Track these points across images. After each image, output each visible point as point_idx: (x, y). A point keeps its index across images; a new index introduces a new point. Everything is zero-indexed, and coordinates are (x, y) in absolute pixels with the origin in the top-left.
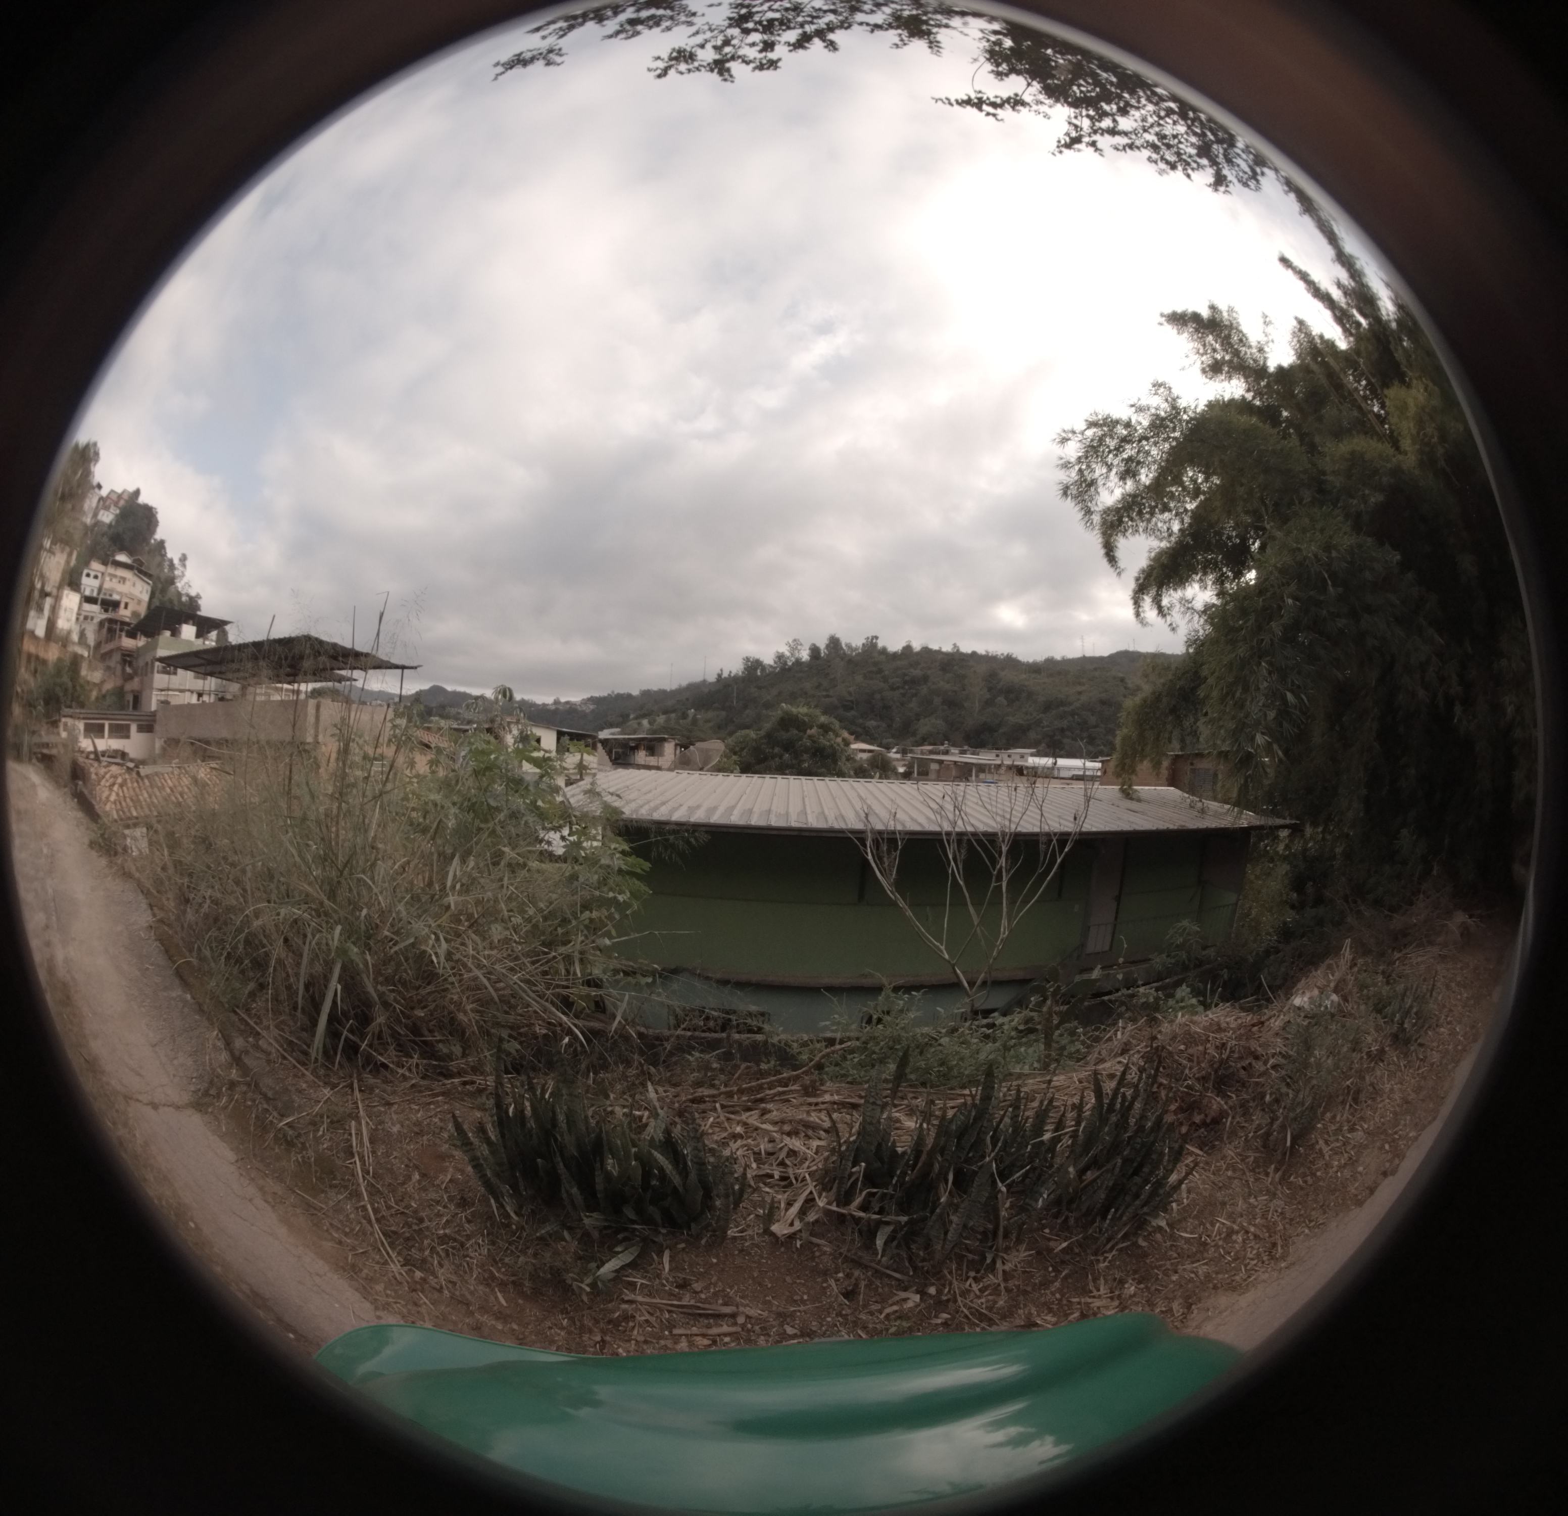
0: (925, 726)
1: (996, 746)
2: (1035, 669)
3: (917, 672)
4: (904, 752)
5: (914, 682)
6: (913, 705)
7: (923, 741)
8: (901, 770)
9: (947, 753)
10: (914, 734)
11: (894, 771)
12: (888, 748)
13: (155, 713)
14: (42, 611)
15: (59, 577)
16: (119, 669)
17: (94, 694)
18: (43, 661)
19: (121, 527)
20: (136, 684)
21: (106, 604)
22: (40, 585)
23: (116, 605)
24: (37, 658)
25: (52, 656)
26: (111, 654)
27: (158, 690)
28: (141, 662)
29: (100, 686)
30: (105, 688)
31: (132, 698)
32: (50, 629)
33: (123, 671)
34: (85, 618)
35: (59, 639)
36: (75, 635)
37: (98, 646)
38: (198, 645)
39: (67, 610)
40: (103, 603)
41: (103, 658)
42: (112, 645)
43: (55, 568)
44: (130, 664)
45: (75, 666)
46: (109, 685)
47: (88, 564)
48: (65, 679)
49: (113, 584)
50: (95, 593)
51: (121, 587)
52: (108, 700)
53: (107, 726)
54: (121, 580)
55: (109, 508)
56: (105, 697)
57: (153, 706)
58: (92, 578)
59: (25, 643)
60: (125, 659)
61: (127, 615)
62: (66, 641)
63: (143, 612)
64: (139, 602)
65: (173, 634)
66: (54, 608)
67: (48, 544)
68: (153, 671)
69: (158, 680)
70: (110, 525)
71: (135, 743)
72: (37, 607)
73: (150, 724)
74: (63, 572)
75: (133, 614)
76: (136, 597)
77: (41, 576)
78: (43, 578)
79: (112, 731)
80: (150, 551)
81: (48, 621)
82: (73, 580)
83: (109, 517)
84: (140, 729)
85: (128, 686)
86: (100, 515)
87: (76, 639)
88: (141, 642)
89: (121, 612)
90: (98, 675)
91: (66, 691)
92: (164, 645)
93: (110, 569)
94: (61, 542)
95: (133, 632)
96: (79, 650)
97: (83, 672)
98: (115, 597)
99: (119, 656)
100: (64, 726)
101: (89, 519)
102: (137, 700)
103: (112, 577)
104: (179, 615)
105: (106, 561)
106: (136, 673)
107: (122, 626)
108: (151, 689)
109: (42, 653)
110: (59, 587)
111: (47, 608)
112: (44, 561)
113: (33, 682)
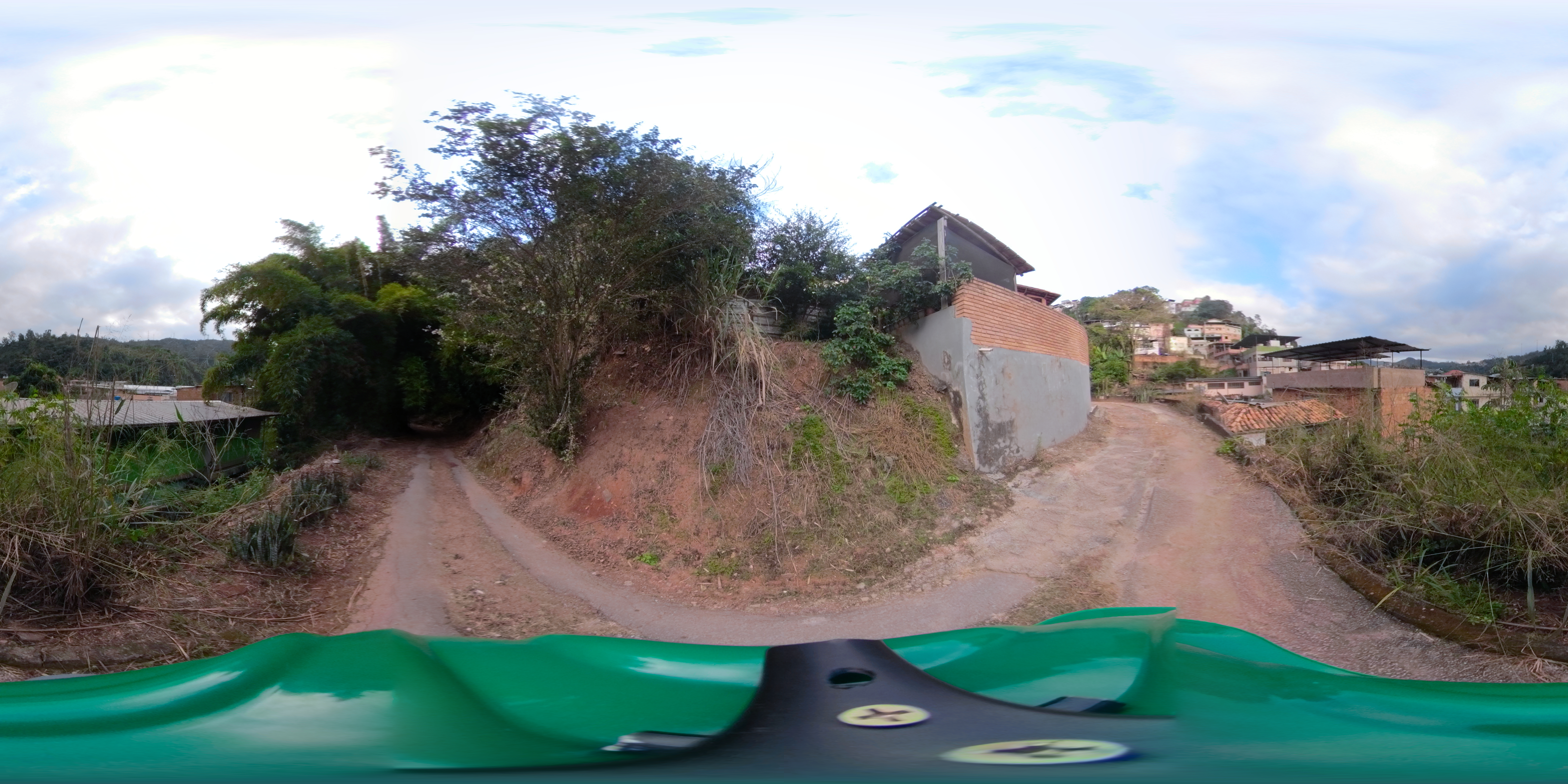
0: (74, 371)
1: (108, 380)
2: (126, 345)
3: (70, 346)
5: (69, 351)
6: (68, 361)
7: (74, 377)
10: (70, 374)
13: (1261, 377)
14: (1152, 346)
15: (1160, 334)
16: (1230, 362)
17: (1213, 372)
18: (1162, 363)
19: (1205, 311)
20: (1244, 366)
21: (1210, 339)
22: (1140, 339)
23: (1219, 338)
24: (1155, 363)
25: (1171, 361)
26: (1222, 356)
27: (1260, 367)
28: (1246, 358)
29: (1217, 369)
30: (1221, 369)
31: (1242, 372)
32: (1164, 352)
33: (1234, 362)
34: (1196, 345)
35: (1174, 354)
36: (1190, 352)
37: (1211, 354)
38: (1283, 348)
39: (1177, 344)
40: (1208, 339)
41: (1217, 358)
42: (1222, 353)
43: (1154, 331)
44: (1238, 359)
45: (1194, 363)
46: (1224, 368)
47: (1186, 327)
48: (1187, 368)
49: (1212, 331)
50: (1200, 336)
51: (1219, 332)
52: (1225, 374)
53: (1226, 384)
54: (1217, 329)
55: (1188, 306)
56: (1222, 373)
57: (1259, 375)
58: (1194, 331)
59: (1137, 359)
60: (1234, 357)
61: (1229, 341)
62: (1182, 355)
63: (1240, 339)
64: (1235, 335)
65: (1265, 345)
66: (1164, 345)
67: (1137, 325)
68: (1255, 360)
69: (1260, 364)
70: (1195, 311)
71: (1248, 390)
72: (1144, 346)
73: (1258, 382)
74: (1164, 332)
75: (1233, 340)
76: (1232, 334)
77: (1139, 336)
78: (1143, 336)
79: (1230, 386)
80: (1233, 316)
81: (1160, 349)
82: (1177, 333)
83: (1192, 309)
84: (1251, 384)
85: (1238, 368)
86: (1183, 309)
87: (1192, 353)
88: (1243, 350)
89: (1224, 340)
90: (1214, 365)
91: (1189, 372)
92: (1260, 350)
93: (1206, 326)
94: (1152, 322)
95: (1236, 347)
96: (1196, 357)
97: (1202, 364)
98: (1216, 335)
99: (1228, 357)
100: (1191, 385)
101: (1174, 312)
102: (1246, 373)
103: (1210, 329)
104: (1266, 337)
105: (1201, 324)
106: (1243, 362)
107: (1227, 345)
108: (1256, 368)
109: (1160, 361)
110: (1164, 337)
111: (1156, 345)
112: (1138, 331)
113: (1153, 371)
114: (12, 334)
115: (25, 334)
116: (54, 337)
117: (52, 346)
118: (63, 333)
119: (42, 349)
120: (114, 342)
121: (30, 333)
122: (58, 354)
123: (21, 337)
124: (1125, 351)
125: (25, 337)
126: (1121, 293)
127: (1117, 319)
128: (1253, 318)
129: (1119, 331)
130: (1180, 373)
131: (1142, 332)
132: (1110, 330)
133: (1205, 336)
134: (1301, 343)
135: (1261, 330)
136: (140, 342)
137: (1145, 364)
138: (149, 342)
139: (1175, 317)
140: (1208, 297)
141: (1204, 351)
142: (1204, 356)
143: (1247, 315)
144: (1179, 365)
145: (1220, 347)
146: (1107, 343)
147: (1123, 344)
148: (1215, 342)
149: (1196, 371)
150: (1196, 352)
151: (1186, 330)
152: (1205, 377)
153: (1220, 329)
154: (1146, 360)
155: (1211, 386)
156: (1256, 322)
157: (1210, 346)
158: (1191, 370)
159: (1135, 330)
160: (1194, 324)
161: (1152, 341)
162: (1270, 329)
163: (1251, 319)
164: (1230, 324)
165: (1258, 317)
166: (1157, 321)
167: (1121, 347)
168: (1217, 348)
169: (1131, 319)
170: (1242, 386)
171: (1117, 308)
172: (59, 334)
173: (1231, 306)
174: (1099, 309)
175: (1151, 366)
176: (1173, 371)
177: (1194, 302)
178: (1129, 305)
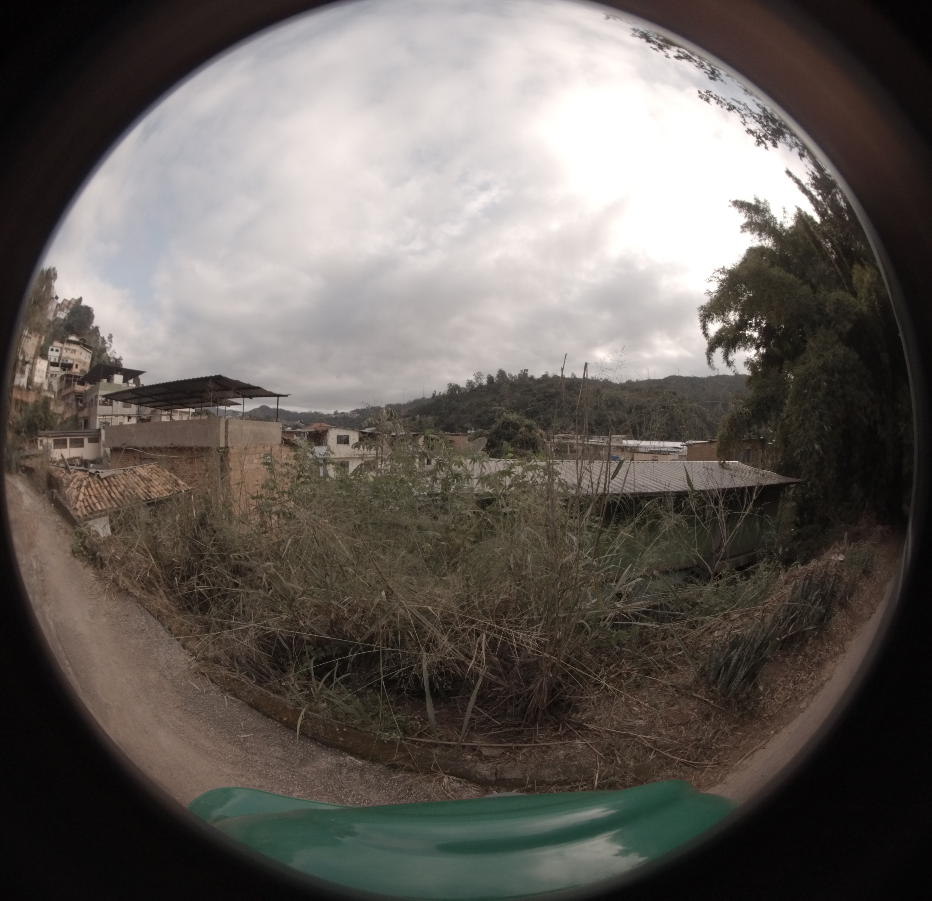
1: (602, 434)
2: (622, 387)
3: (553, 391)
4: (550, 439)
7: (559, 432)
9: (573, 438)
10: (553, 427)
15: (34, 352)
16: (74, 405)
18: (26, 403)
19: (72, 320)
20: (86, 413)
21: (64, 366)
23: (71, 366)
24: (22, 401)
25: (31, 398)
26: (68, 396)
27: (100, 415)
31: (83, 422)
32: (30, 383)
33: (77, 405)
34: (52, 375)
35: (35, 388)
36: (46, 386)
37: (60, 391)
38: (125, 387)
39: (40, 371)
40: (62, 365)
41: (64, 398)
42: (69, 390)
43: (31, 346)
44: (81, 401)
45: (46, 404)
46: (68, 414)
48: (40, 413)
49: (68, 354)
50: (57, 360)
51: (73, 355)
55: (63, 309)
57: (98, 426)
59: (14, 393)
60: (78, 397)
62: (40, 390)
63: (88, 369)
64: (85, 363)
65: (109, 380)
66: (32, 370)
67: (26, 332)
69: (100, 410)
70: (65, 320)
71: (87, 450)
72: (21, 371)
73: (96, 437)
74: (36, 349)
76: (82, 361)
78: (24, 353)
79: (72, 443)
82: (43, 353)
83: (64, 315)
84: (90, 441)
85: (80, 414)
86: (58, 314)
88: (88, 387)
90: (61, 409)
92: (103, 388)
93: (65, 345)
94: (35, 331)
95: (82, 382)
96: (48, 395)
97: (52, 407)
99: (74, 397)
101: (51, 317)
102: (86, 423)
103: (67, 350)
104: (111, 369)
105: (63, 340)
107: (75, 378)
108: (96, 415)
111: (27, 371)
112: (24, 342)
113: (19, 417)
114: (479, 376)
115: (494, 375)
116: (532, 378)
117: (531, 390)
118: (543, 373)
119: (518, 394)
120: (607, 384)
121: (502, 373)
122: (539, 400)
123: (490, 379)
125: (495, 379)
133: (61, 362)
136: (639, 383)
137: (16, 403)
138: (650, 382)
139: (50, 324)
141: (56, 385)
142: (54, 393)
144: (36, 407)
148: (67, 372)
150: (50, 386)
151: (49, 351)
152: (52, 428)
153: (75, 351)
155: (56, 444)
157: (62, 378)
160: (58, 339)
161: (26, 363)
164: (84, 344)
166: (37, 329)
168: (67, 381)
170: (82, 444)
172: (538, 375)
176: (31, 417)
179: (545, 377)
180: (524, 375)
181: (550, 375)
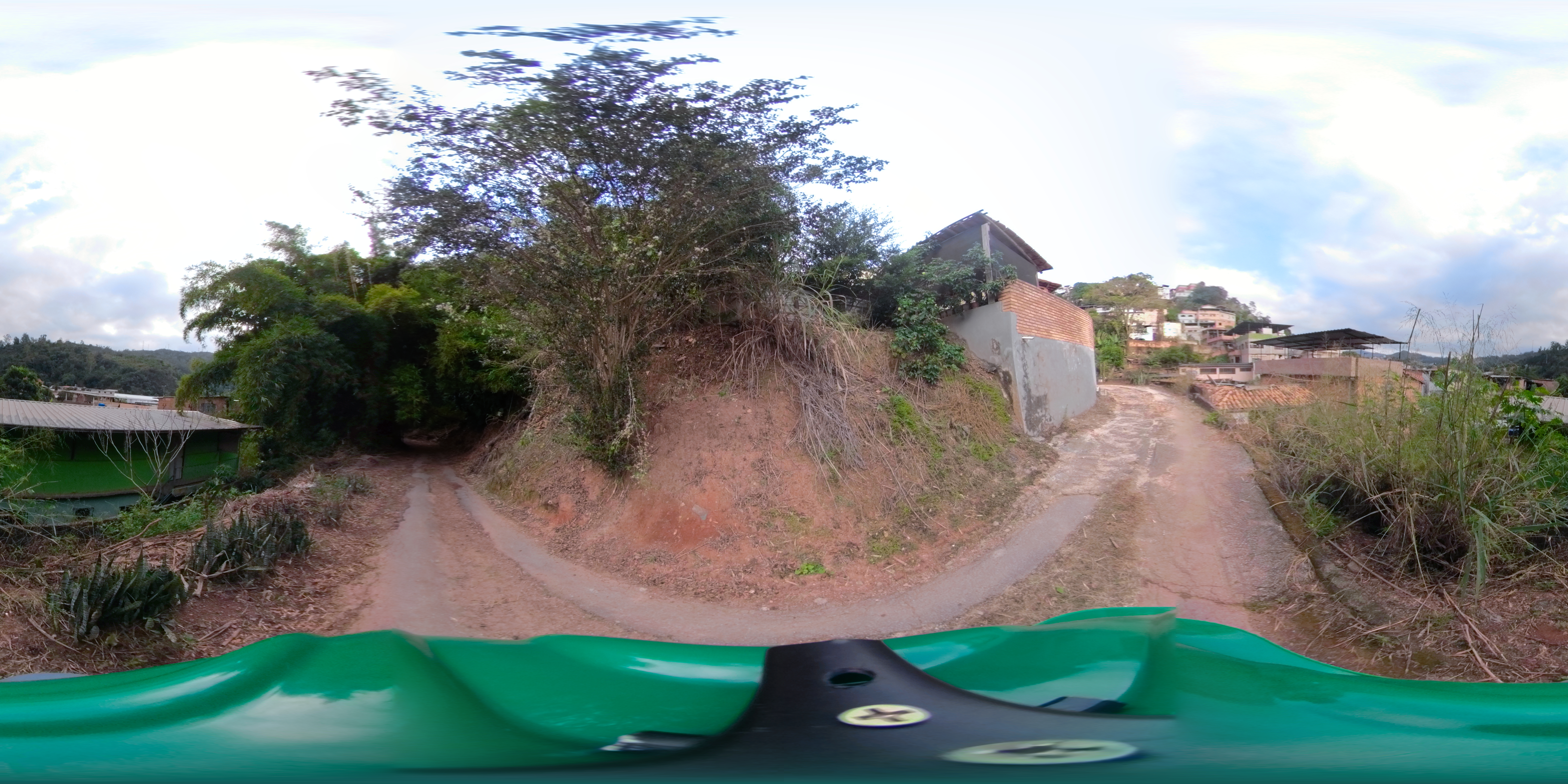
0: (66, 377)
1: (99, 388)
3: (64, 353)
4: (56, 389)
5: (62, 357)
6: (61, 367)
7: (65, 384)
8: (57, 397)
9: (76, 389)
10: (61, 380)
11: (53, 397)
12: (49, 386)
13: (1252, 364)
14: (1146, 332)
15: (1155, 319)
16: (1223, 348)
17: (1206, 358)
18: (1156, 349)
19: (1200, 297)
20: (1237, 353)
21: (1204, 325)
22: (1135, 324)
23: (1212, 325)
24: (1149, 348)
25: (1164, 345)
26: (1215, 342)
27: (1252, 354)
28: (1238, 344)
29: (1210, 355)
30: (1214, 355)
31: (1234, 359)
32: (1158, 337)
33: (1227, 349)
34: (1190, 331)
35: (1168, 340)
36: (1184, 338)
37: (1204, 340)
38: (1275, 336)
39: (1171, 330)
40: (1202, 325)
41: (1210, 344)
42: (1215, 339)
43: (1149, 317)
44: (1231, 345)
45: (1187, 348)
46: (1217, 354)
47: (1180, 312)
48: (1180, 353)
49: (1206, 317)
50: (1193, 322)
51: (1213, 318)
52: (1217, 360)
53: (1218, 370)
54: (1211, 315)
55: (1183, 291)
56: (1214, 358)
57: (1250, 361)
58: (1187, 316)
59: (1131, 344)
60: (1226, 343)
61: (1223, 327)
62: (1175, 340)
63: (1234, 325)
64: (1229, 322)
65: (1258, 332)
66: (1158, 330)
67: (1131, 311)
68: (1247, 347)
69: (1252, 350)
70: (1189, 297)
71: (1239, 376)
72: (1138, 331)
73: (1248, 368)
74: (1158, 317)
75: (1227, 327)
76: (1226, 320)
77: (1133, 321)
78: (1137, 322)
79: (1222, 371)
80: (1227, 303)
81: (1154, 335)
82: (1171, 319)
83: (1186, 294)
84: (1242, 370)
85: (1231, 354)
86: (1177, 295)
87: (1185, 339)
88: (1236, 337)
89: (1217, 327)
90: (1207, 351)
91: (1182, 358)
92: (1253, 336)
93: (1200, 312)
94: (1147, 308)
95: (1230, 333)
96: (1190, 343)
97: (1196, 350)
98: (1210, 322)
99: (1222, 343)
100: (1183, 371)
101: (1168, 298)
102: (1238, 359)
103: (1204, 315)
104: (1258, 325)
105: (1195, 309)
106: (1236, 348)
107: (1221, 331)
108: (1248, 354)
109: (1154, 346)
110: (1158, 322)
111: (1150, 331)
112: (1132, 316)
113: (1147, 356)
115: (20, 338)
116: (49, 342)
117: (47, 351)
118: (58, 339)
119: (37, 354)
120: (107, 351)
121: (26, 337)
122: (52, 360)
123: (16, 340)
124: (1120, 337)
125: (21, 341)
126: (1116, 280)
127: (1111, 304)
128: (1248, 304)
129: (1113, 317)
130: (1173, 358)
131: (1136, 317)
132: (1104, 315)
133: (1199, 322)
134: (1295, 331)
135: (1256, 317)
136: (134, 352)
137: (1139, 349)
139: (1169, 302)
140: (1202, 283)
141: (1197, 337)
142: (1197, 341)
143: (1242, 302)
144: (1172, 350)
145: (1213, 333)
146: (1101, 328)
147: (1117, 329)
148: (1209, 328)
149: (1189, 356)
150: (1190, 338)
151: (1180, 317)
152: (1198, 362)
153: (1214, 315)
154: (1140, 345)
155: (1203, 371)
156: (1251, 308)
157: (1204, 332)
158: (1185, 355)
159: (1130, 316)
160: (1188, 309)
161: (1146, 327)
162: (1264, 316)
163: (1245, 306)
164: (1224, 310)
165: (1252, 303)
166: (1151, 307)
167: (1116, 333)
168: (1211, 334)
169: (1126, 305)
170: (1233, 371)
171: (1111, 294)
172: (54, 340)
173: (1226, 292)
174: (1094, 296)
175: (1145, 351)
176: (1167, 356)
177: (1189, 287)
178: (1123, 291)
179: (60, 341)
180: (43, 340)
181: (64, 341)
